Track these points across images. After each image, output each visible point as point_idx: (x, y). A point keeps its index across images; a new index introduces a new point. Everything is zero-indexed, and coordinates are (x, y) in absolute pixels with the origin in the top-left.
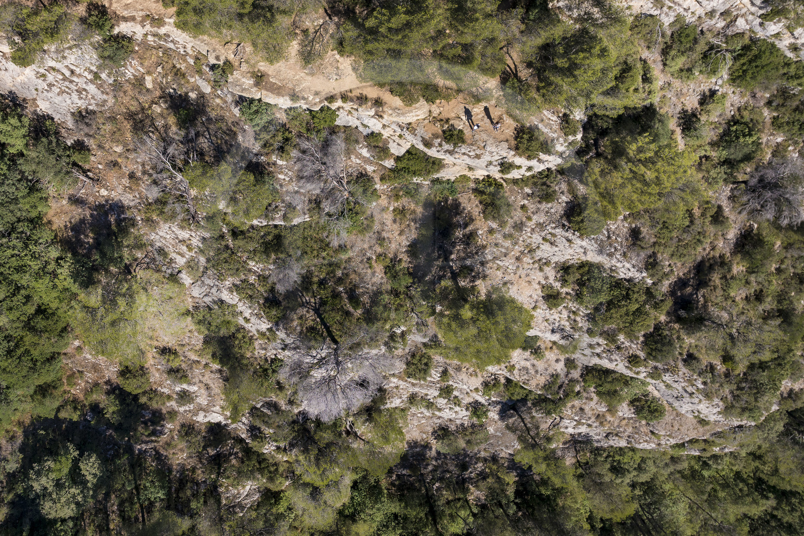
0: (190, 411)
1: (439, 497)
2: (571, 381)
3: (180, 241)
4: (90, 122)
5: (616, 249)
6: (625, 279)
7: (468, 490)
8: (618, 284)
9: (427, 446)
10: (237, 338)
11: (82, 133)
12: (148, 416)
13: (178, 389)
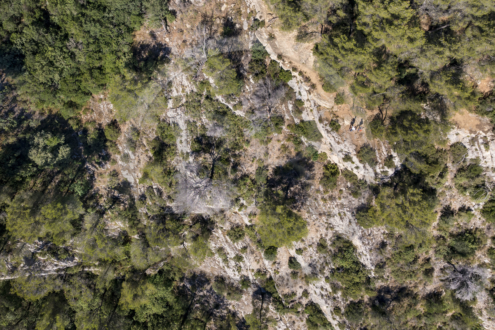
0: (123, 166)
1: (194, 312)
2: (300, 303)
3: (182, 85)
4: (186, 6)
5: (368, 244)
6: (362, 264)
7: (210, 320)
8: (357, 263)
9: (209, 281)
10: (170, 148)
11: (179, 8)
12: (104, 154)
13: (126, 151)
